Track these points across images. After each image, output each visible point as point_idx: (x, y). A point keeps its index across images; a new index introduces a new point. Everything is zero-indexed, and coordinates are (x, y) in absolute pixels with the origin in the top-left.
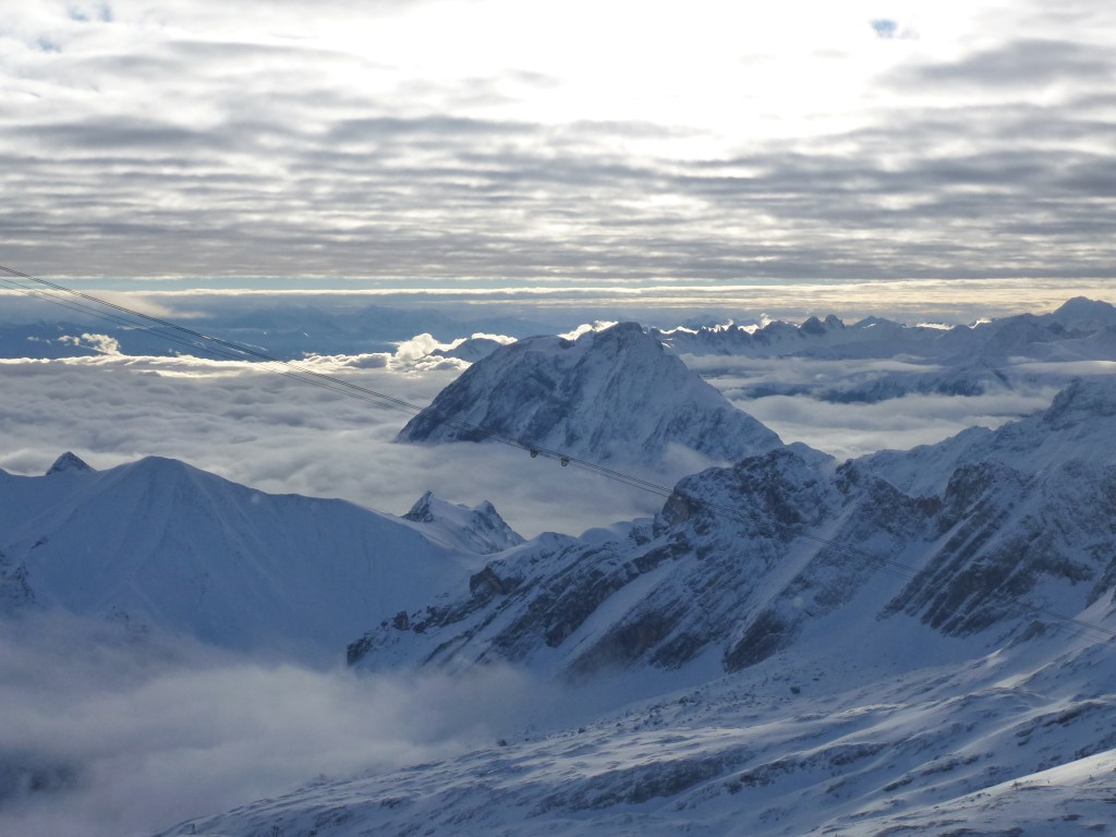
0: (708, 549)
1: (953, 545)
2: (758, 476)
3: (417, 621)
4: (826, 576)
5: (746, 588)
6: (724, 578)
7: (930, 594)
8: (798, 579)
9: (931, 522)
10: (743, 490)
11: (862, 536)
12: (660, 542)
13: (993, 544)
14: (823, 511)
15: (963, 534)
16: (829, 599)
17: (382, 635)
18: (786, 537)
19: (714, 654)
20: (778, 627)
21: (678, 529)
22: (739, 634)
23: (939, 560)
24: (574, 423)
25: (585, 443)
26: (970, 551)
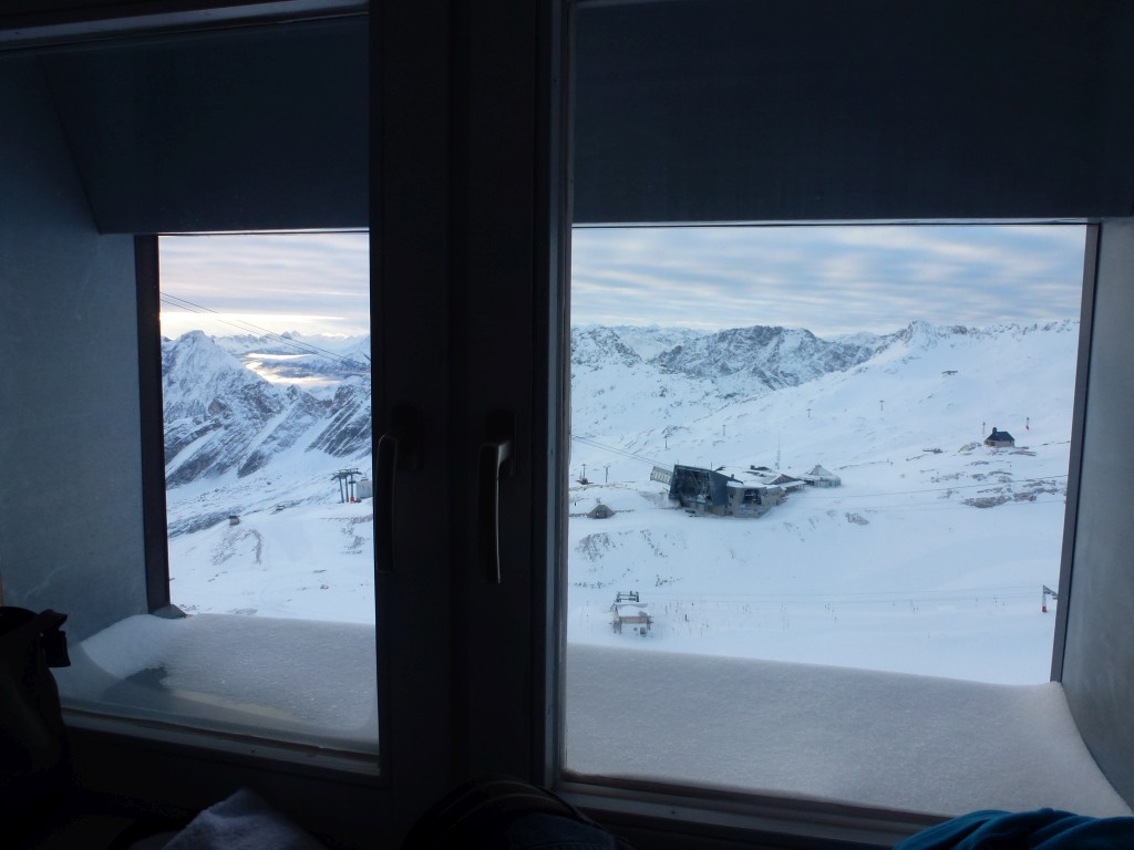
0: (230, 425)
1: (337, 419)
2: (252, 393)
4: (283, 434)
5: (247, 442)
6: (237, 438)
7: (328, 440)
8: (270, 437)
9: (328, 410)
10: (245, 399)
11: (298, 417)
12: (208, 423)
13: (353, 419)
14: (282, 407)
15: (342, 414)
16: (285, 444)
18: (265, 419)
19: (233, 471)
20: (261, 458)
21: (216, 417)
22: (244, 461)
23: (331, 426)
24: (172, 375)
25: (177, 385)
26: (344, 422)
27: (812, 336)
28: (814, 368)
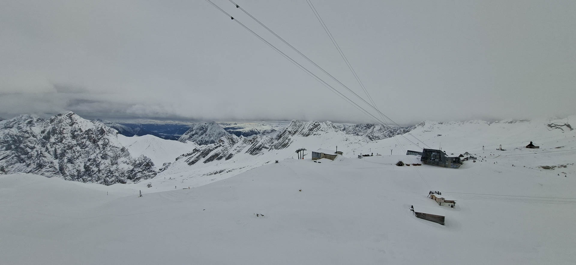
0: (224, 146)
1: (253, 145)
2: (230, 137)
3: (185, 155)
4: (238, 149)
5: (228, 151)
6: (226, 149)
7: (250, 151)
8: (235, 149)
9: (251, 142)
10: (228, 139)
11: (243, 144)
12: (218, 145)
13: (258, 145)
14: (238, 141)
15: (254, 144)
16: (239, 151)
17: (181, 157)
18: (233, 145)
19: (224, 158)
20: (232, 155)
21: (220, 144)
22: (227, 156)
23: (252, 147)
24: (207, 133)
25: (208, 136)
26: (255, 146)
27: (383, 126)
28: (384, 135)
